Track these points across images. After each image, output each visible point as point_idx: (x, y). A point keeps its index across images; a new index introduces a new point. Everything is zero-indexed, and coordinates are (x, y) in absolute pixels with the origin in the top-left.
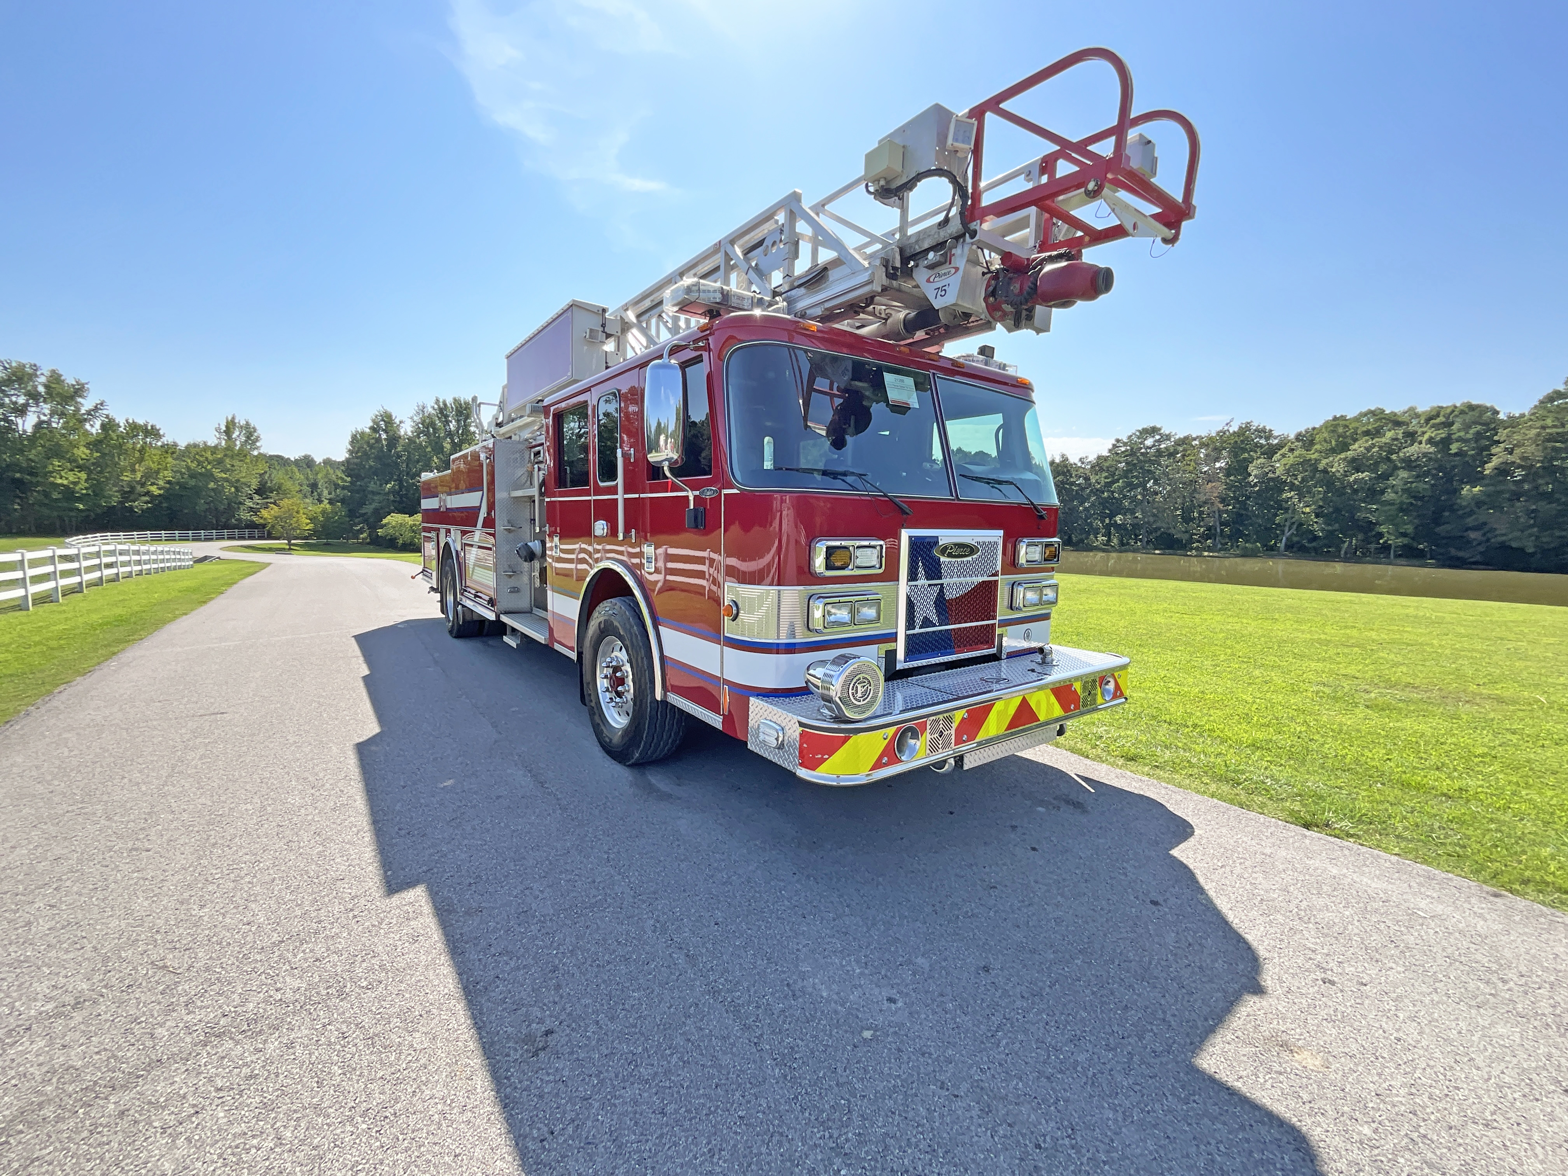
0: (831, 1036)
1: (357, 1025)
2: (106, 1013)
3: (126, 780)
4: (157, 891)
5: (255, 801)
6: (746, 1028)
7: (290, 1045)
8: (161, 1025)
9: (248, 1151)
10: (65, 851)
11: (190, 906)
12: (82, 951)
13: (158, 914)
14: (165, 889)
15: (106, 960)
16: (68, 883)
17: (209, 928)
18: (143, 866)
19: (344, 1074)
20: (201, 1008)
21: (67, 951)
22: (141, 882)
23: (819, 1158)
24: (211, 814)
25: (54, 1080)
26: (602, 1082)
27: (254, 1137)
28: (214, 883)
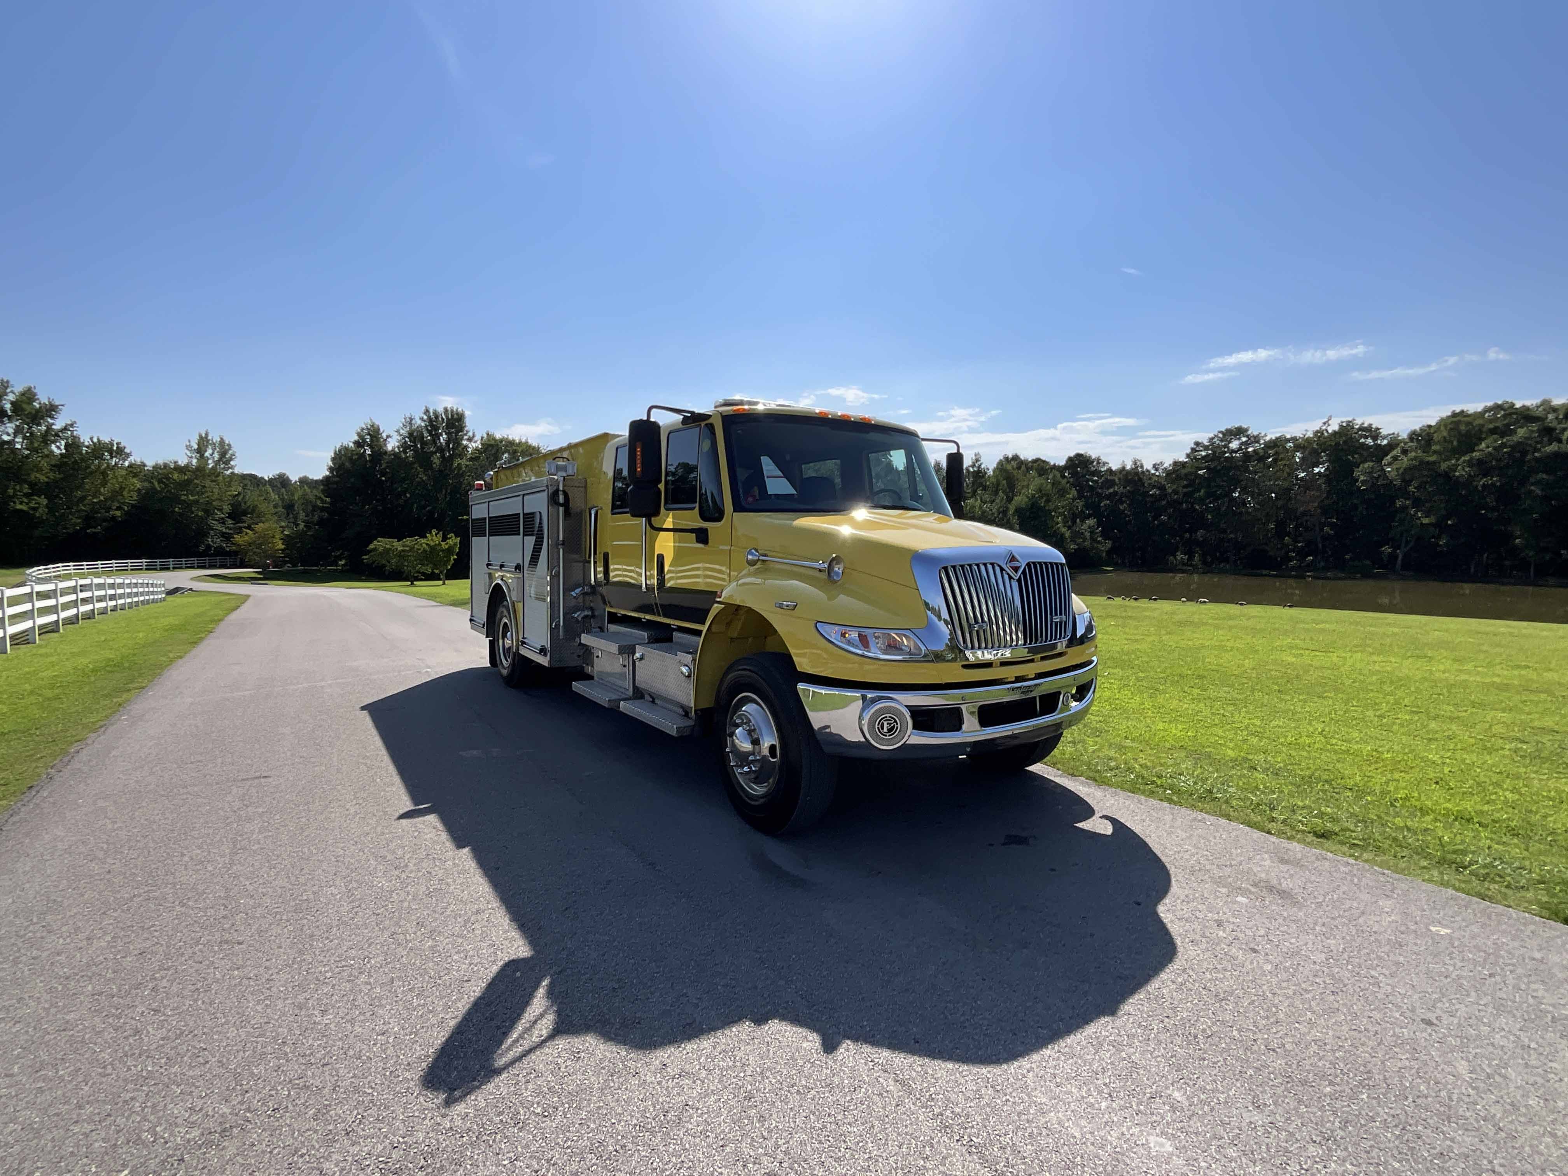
3: (186, 859)
4: (268, 993)
5: (337, 883)
10: (148, 944)
11: (311, 1012)
12: (208, 1066)
13: (277, 1020)
14: (274, 989)
15: (237, 1077)
16: (164, 983)
17: (341, 1039)
18: (240, 962)
20: (366, 1137)
21: (191, 1067)
22: (245, 982)
24: (294, 900)
28: (327, 983)
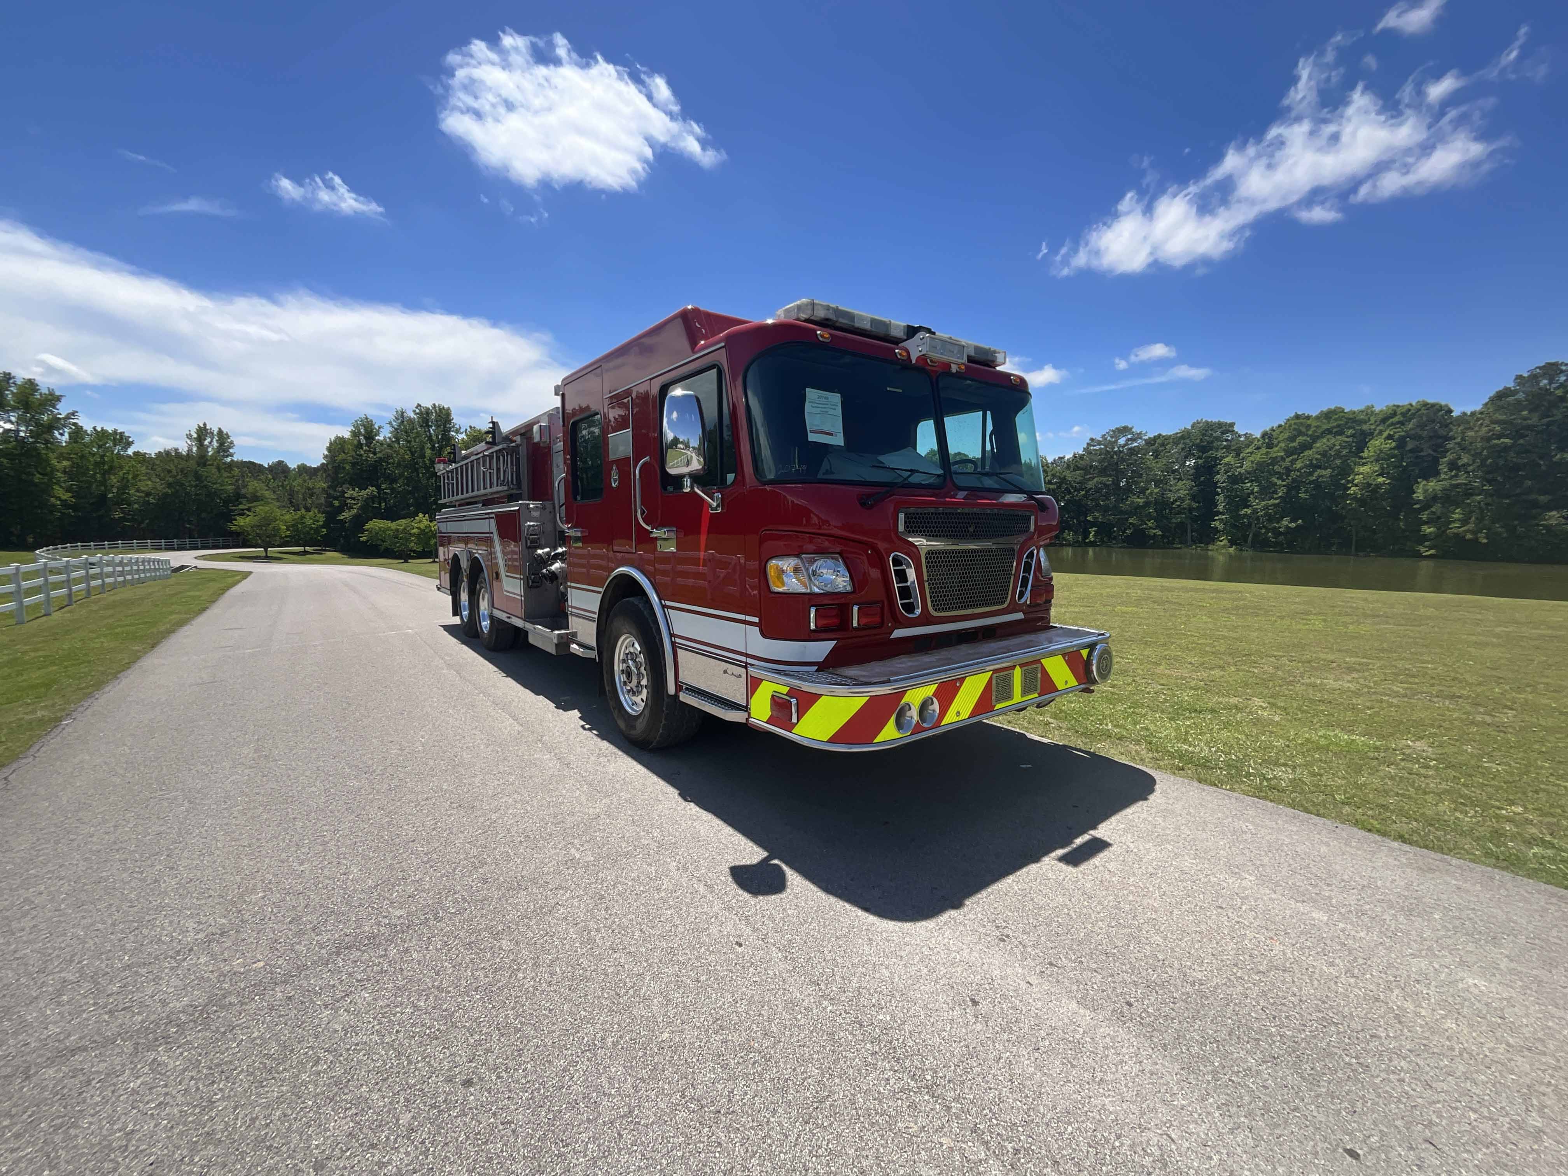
0: (819, 932)
1: (455, 937)
2: (249, 937)
6: (755, 930)
7: (407, 951)
8: (300, 943)
9: (395, 1015)
19: (454, 967)
23: (812, 1001)
25: (227, 980)
26: (650, 965)
27: (397, 1006)
